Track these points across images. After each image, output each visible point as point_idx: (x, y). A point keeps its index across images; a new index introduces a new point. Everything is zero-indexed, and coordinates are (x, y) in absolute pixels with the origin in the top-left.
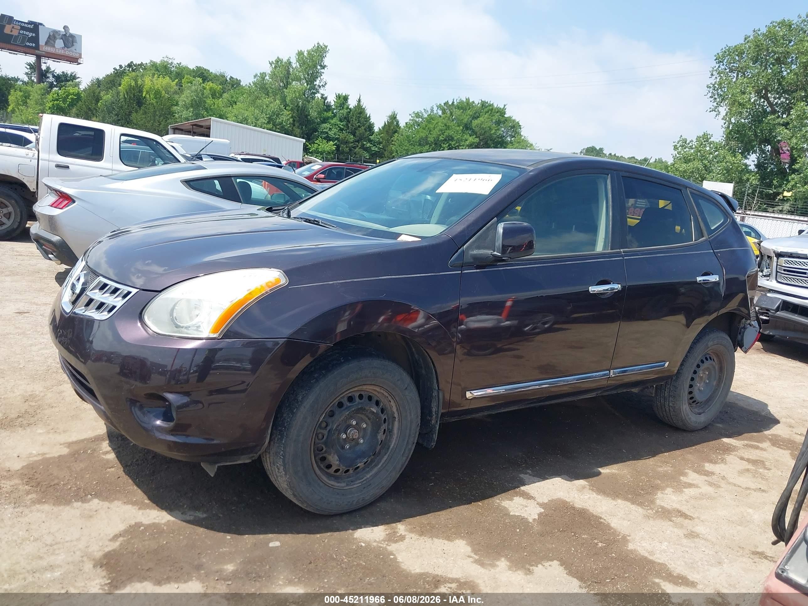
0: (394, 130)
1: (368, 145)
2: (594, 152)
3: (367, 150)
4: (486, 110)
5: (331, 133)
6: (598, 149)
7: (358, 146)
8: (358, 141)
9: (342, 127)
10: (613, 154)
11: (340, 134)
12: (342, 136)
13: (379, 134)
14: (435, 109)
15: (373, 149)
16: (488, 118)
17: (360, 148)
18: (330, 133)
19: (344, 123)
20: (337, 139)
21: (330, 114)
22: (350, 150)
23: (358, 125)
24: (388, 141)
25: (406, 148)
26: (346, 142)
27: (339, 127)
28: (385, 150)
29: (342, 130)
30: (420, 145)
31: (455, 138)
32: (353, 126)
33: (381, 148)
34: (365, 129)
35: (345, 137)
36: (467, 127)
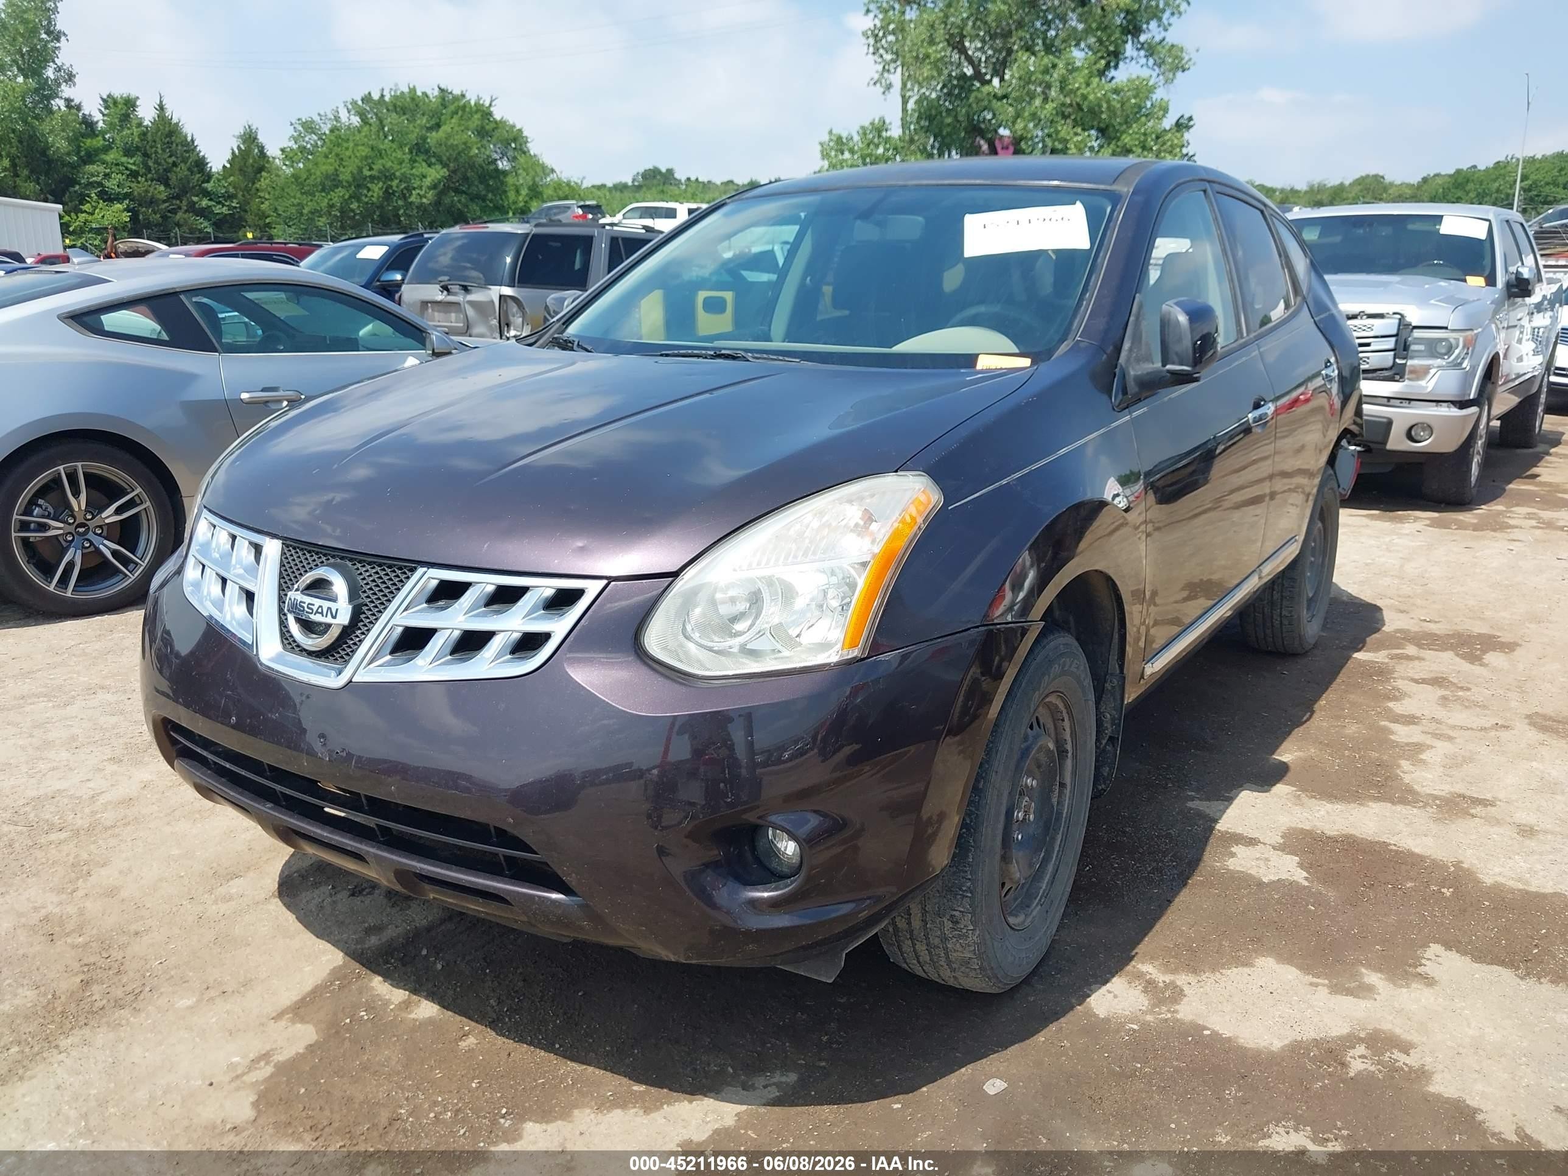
0: (256, 165)
1: (205, 203)
2: (658, 177)
3: (203, 213)
4: (452, 108)
5: (111, 184)
6: (664, 170)
7: (180, 208)
8: (178, 197)
9: (134, 168)
10: (693, 178)
11: (133, 185)
12: (139, 187)
13: (225, 178)
14: (344, 115)
15: (217, 209)
16: (460, 125)
17: (186, 211)
18: (107, 183)
19: (138, 158)
20: (126, 196)
21: (98, 142)
22: (163, 217)
23: (170, 160)
24: (247, 190)
25: (296, 201)
26: (151, 202)
27: (127, 169)
28: (246, 211)
29: (134, 175)
30: (323, 190)
31: (398, 174)
32: (159, 164)
33: (235, 208)
34: (189, 169)
35: (147, 191)
36: (420, 149)
